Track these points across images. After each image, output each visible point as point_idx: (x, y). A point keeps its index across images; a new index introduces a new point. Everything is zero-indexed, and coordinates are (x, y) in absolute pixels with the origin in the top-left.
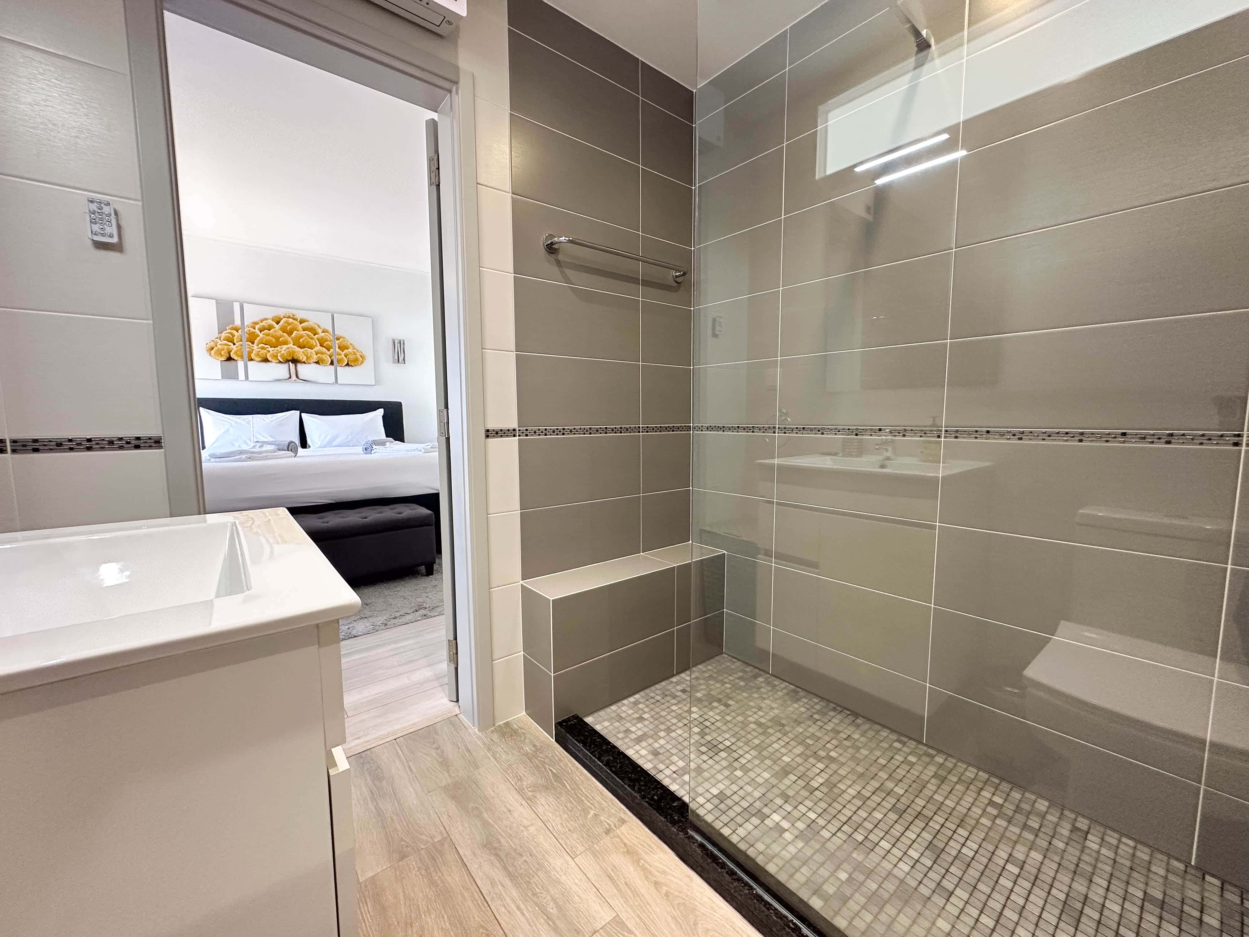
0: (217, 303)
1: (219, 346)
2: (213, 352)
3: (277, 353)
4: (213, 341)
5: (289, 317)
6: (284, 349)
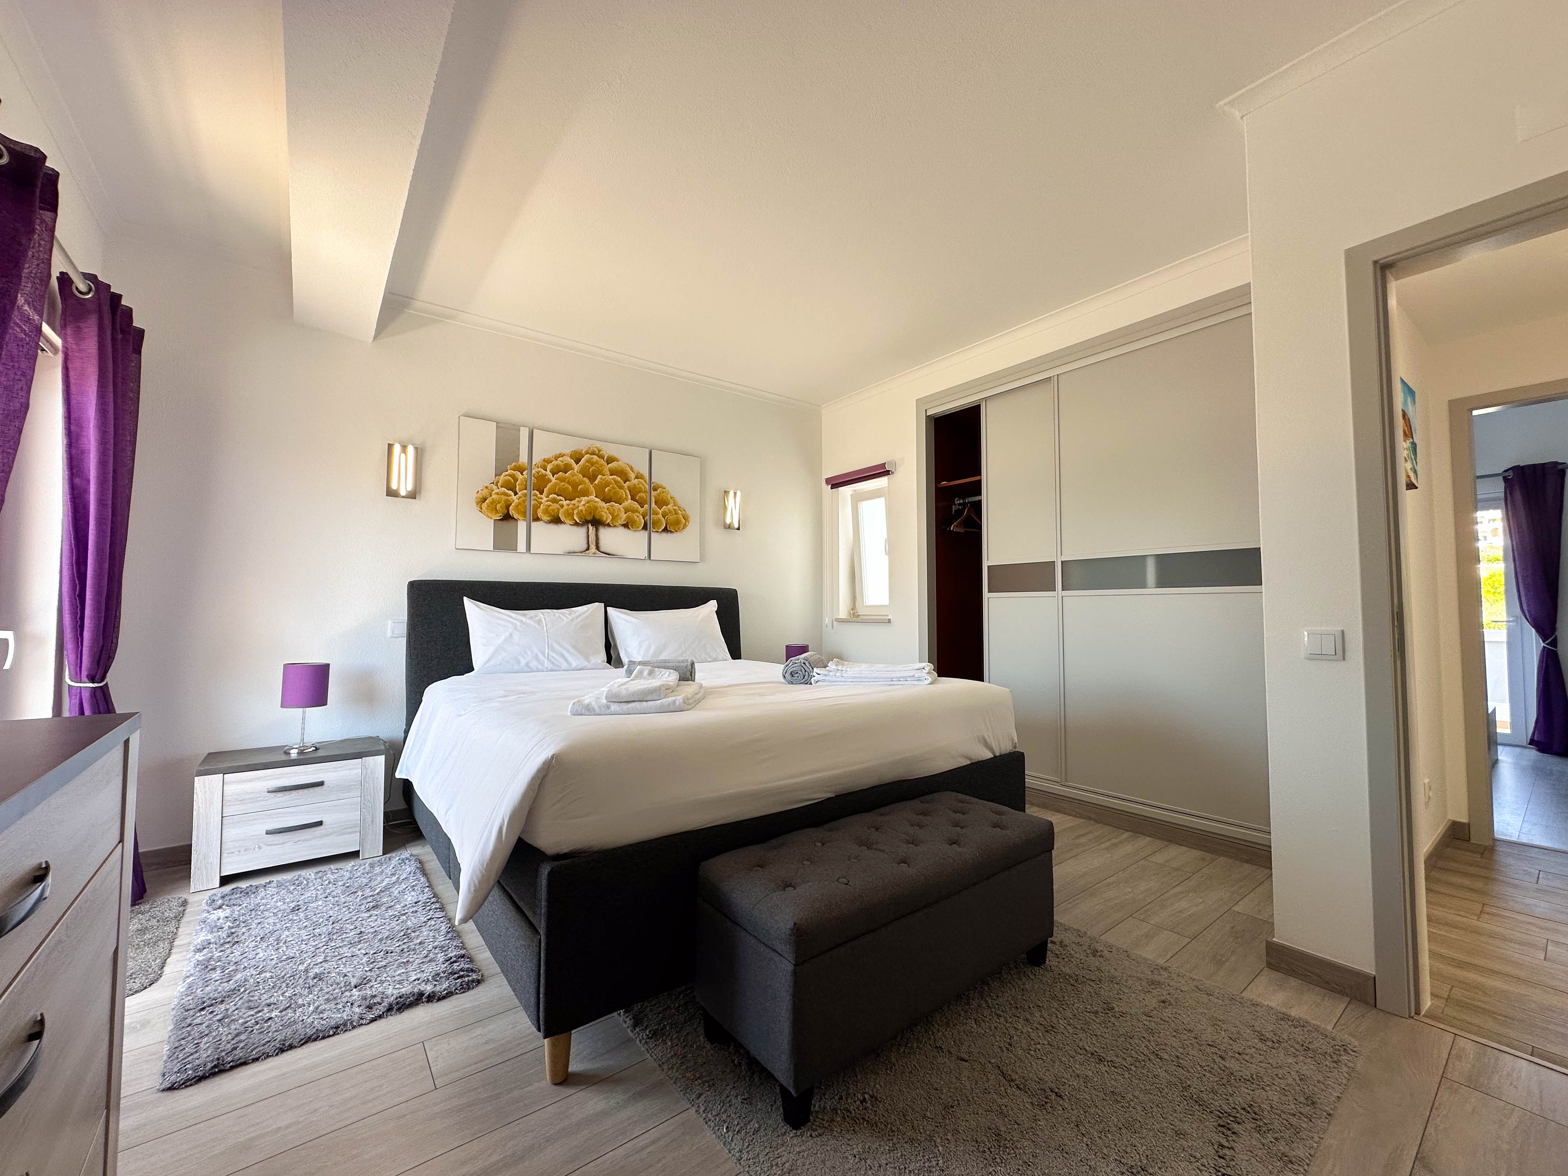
0: (497, 427)
1: (494, 496)
2: (485, 505)
3: (573, 509)
4: (486, 487)
5: (593, 453)
6: (583, 503)
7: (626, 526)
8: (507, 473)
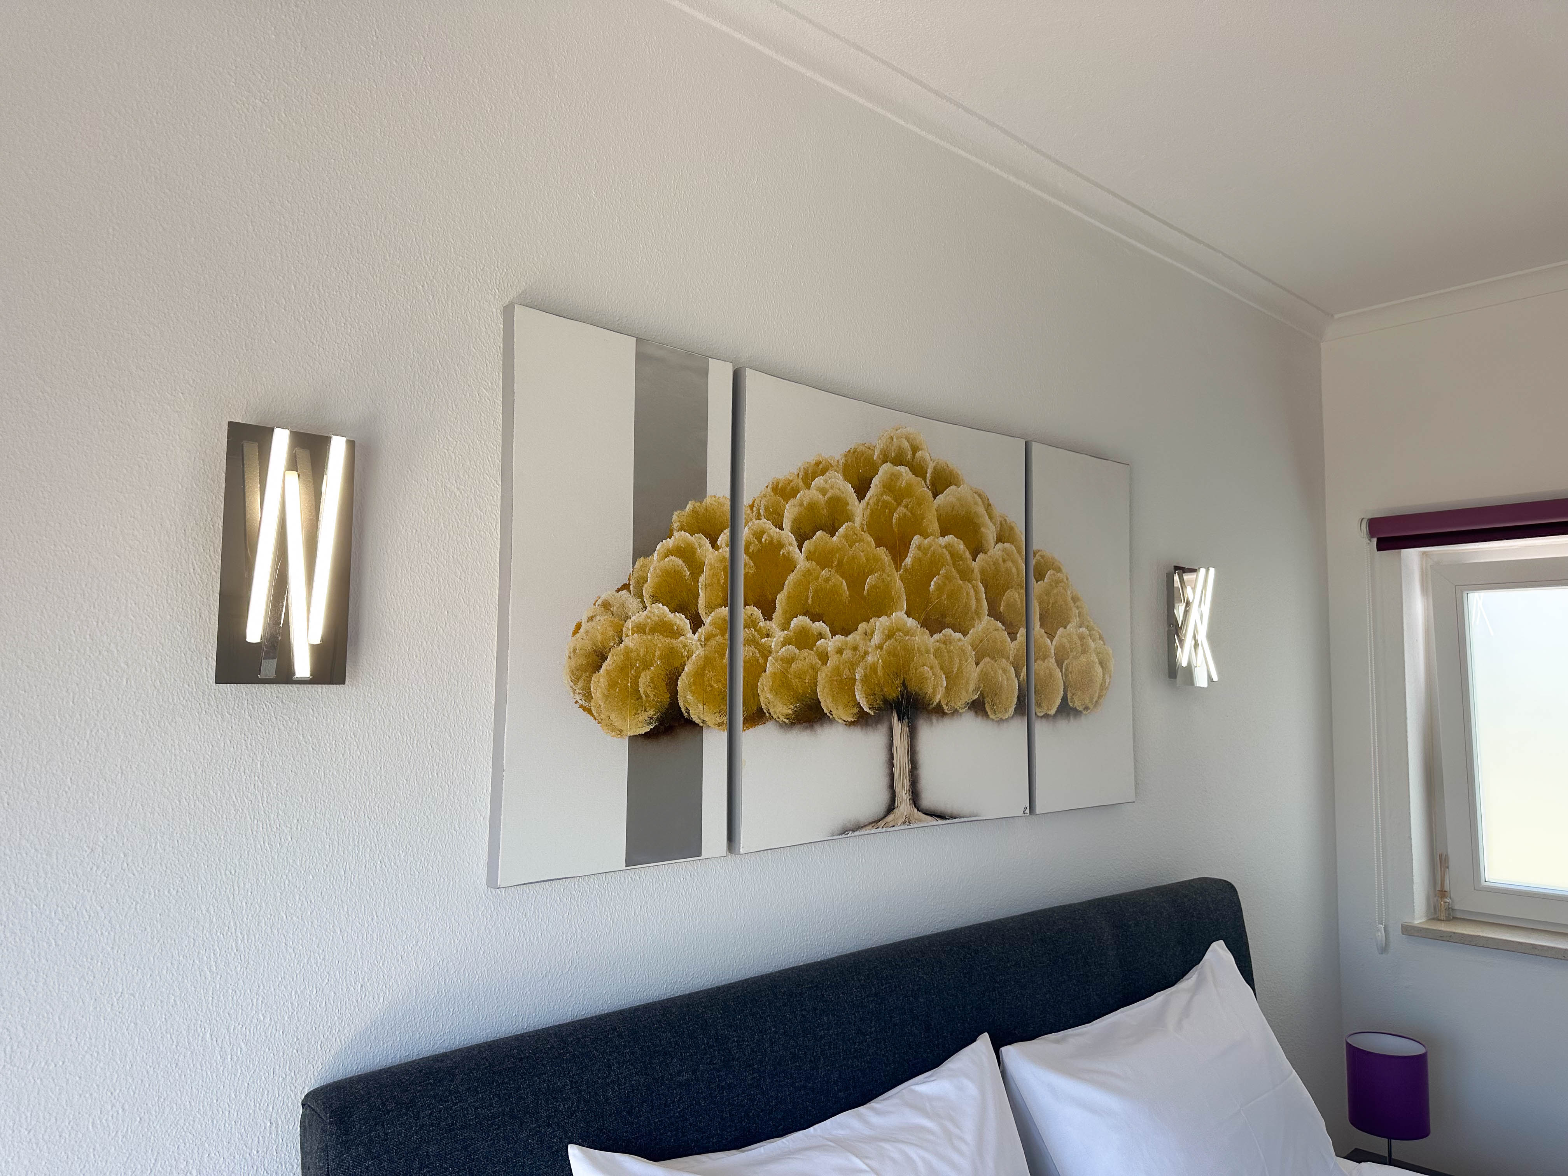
1: (631, 641)
2: (600, 681)
3: (853, 666)
4: (606, 605)
5: (899, 461)
6: (876, 639)
7: (978, 707)
8: (669, 543)
